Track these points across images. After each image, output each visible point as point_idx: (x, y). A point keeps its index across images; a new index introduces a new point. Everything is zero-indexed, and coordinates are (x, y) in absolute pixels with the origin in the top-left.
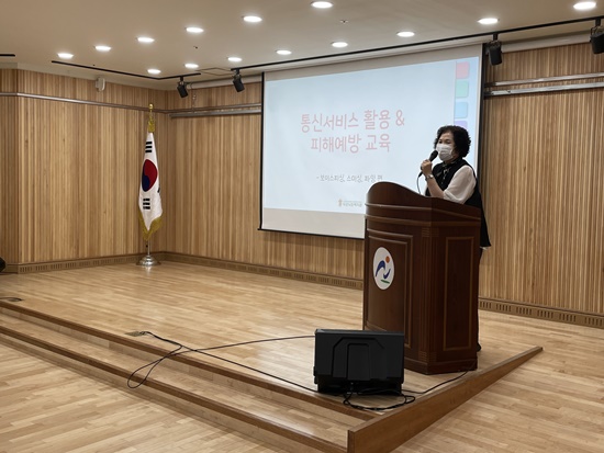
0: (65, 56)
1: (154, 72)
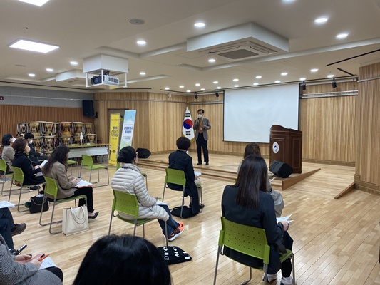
0: (167, 88)
1: (189, 91)
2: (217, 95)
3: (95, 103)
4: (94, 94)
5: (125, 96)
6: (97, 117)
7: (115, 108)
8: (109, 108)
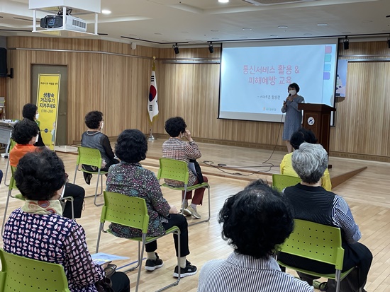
2: (211, 50)
3: (8, 52)
4: (7, 38)
5: (61, 45)
6: (11, 76)
7: (43, 62)
8: (34, 62)
